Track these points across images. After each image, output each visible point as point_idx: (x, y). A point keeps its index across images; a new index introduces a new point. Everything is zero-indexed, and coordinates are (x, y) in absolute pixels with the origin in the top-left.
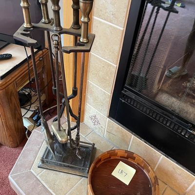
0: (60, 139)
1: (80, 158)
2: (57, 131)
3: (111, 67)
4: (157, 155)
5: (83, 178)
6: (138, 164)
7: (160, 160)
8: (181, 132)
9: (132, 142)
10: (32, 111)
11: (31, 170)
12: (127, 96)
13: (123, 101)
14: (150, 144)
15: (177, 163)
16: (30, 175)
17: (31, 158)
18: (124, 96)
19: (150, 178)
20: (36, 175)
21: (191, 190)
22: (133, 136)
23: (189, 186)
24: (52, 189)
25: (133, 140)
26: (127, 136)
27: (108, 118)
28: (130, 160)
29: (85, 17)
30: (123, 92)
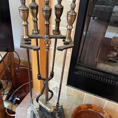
4: (103, 101)
6: (95, 110)
7: (105, 104)
9: (86, 97)
10: (6, 94)
12: (79, 70)
13: (77, 73)
14: (97, 96)
15: (116, 103)
18: (77, 70)
19: (106, 117)
22: (86, 93)
25: (86, 95)
26: (81, 94)
27: (67, 86)
28: (89, 109)
29: (70, 26)
30: (76, 67)
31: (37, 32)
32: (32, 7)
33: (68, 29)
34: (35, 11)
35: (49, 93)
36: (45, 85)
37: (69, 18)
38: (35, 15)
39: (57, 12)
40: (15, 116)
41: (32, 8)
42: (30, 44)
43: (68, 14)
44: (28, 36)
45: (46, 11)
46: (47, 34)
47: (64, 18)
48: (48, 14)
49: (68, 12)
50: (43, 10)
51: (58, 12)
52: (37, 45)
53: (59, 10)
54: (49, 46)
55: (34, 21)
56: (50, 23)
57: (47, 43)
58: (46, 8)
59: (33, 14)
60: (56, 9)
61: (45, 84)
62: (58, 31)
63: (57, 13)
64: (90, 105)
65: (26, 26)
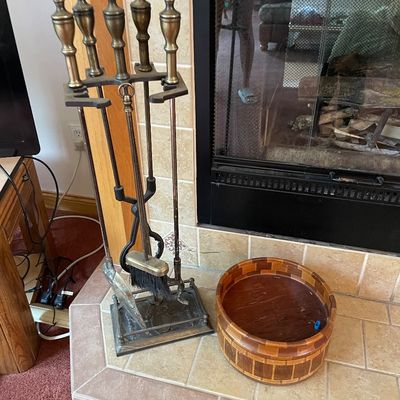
0: (156, 270)
1: (186, 303)
2: (143, 261)
3: (185, 135)
4: (297, 248)
5: (203, 338)
6: (278, 272)
7: (304, 255)
8: (323, 192)
9: (252, 247)
11: (108, 366)
12: (222, 173)
13: (218, 184)
14: (280, 236)
16: (111, 375)
17: (94, 348)
18: (219, 176)
19: (307, 283)
20: (120, 369)
21: (365, 277)
22: (250, 236)
23: (359, 273)
24: (162, 376)
25: (252, 243)
26: (240, 243)
27: (198, 228)
28: (263, 273)
29: (171, 44)
30: (213, 169)
31: (97, 70)
32: (79, 12)
33: (167, 52)
34: (88, 20)
35: (152, 239)
36: (136, 214)
37: (166, 25)
38: (88, 31)
39: (139, 17)
40: (68, 337)
41: (80, 14)
42: (87, 96)
43: (161, 17)
44: (79, 79)
45: (113, 17)
46: (121, 73)
47: (155, 29)
48: (118, 22)
49: (162, 13)
50: (105, 15)
51: (141, 18)
52: (101, 96)
53: (140, 13)
54: (131, 101)
55: (89, 45)
56: (124, 44)
57: (127, 94)
58: (111, 9)
59: (83, 27)
60: (134, 9)
61: (137, 211)
62: (146, 63)
63: (139, 20)
64: (264, 260)
65: (72, 56)
